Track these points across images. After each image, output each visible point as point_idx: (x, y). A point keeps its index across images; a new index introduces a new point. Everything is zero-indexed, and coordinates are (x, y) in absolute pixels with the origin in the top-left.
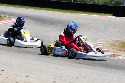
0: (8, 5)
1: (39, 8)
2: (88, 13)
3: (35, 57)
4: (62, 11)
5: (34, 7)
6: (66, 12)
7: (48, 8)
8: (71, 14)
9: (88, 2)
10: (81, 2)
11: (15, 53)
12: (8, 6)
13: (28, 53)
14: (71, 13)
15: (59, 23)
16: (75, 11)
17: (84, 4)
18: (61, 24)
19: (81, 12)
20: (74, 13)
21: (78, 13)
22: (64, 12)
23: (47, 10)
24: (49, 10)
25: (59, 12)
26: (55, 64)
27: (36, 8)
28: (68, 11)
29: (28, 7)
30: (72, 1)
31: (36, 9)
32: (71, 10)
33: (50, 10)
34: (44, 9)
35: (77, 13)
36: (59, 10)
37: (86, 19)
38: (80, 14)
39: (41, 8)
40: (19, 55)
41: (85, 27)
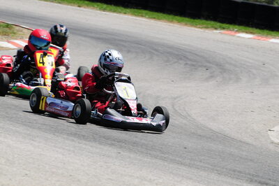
1: (113, 7)
2: (255, 30)
3: (132, 156)
4: (179, 22)
5: (99, 4)
6: (192, 26)
8: (207, 31)
11: (73, 140)
13: (109, 142)
14: (207, 28)
15: (178, 55)
16: (219, 24)
18: (181, 59)
19: (236, 28)
20: (216, 29)
21: (228, 29)
22: (186, 25)
23: (138, 16)
24: (142, 16)
25: (172, 22)
26: (191, 179)
27: (105, 6)
31: (104, 10)
32: (208, 18)
33: (146, 14)
34: (128, 10)
35: (224, 28)
36: (171, 16)
37: (252, 48)
38: (233, 33)
39: (119, 9)
40: (84, 146)
41: (254, 74)
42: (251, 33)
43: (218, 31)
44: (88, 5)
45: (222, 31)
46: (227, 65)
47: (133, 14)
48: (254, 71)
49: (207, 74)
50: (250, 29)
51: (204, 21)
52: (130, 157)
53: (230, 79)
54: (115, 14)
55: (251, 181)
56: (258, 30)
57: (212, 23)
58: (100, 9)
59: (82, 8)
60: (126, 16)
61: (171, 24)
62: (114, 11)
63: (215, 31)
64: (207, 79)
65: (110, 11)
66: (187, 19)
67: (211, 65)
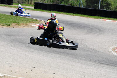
0: (44, 10)
1: (70, 14)
2: (112, 19)
4: (90, 17)
5: (66, 13)
7: (78, 14)
8: (98, 20)
9: (113, 9)
10: (107, 9)
12: (44, 12)
14: (98, 19)
15: (87, 27)
16: (101, 17)
17: (109, 11)
18: (88, 28)
19: (107, 18)
20: (100, 19)
22: (92, 18)
27: (67, 13)
28: (95, 17)
29: (60, 12)
30: (99, 9)
31: (67, 15)
33: (80, 15)
34: (74, 14)
36: (87, 16)
37: (111, 24)
38: (105, 20)
41: (109, 32)
42: (111, 20)
43: (101, 20)
44: (62, 13)
45: (102, 19)
46: (102, 29)
47: (76, 16)
48: (110, 31)
49: (95, 32)
50: (111, 19)
51: (97, 17)
52: (62, 57)
53: (102, 33)
54: (70, 16)
55: (98, 63)
56: (113, 19)
57: (100, 17)
58: (66, 14)
59: (61, 14)
60: (74, 16)
61: (87, 18)
62: (70, 15)
63: (100, 20)
64: (94, 34)
65: (69, 15)
66: (92, 16)
67: (97, 30)
